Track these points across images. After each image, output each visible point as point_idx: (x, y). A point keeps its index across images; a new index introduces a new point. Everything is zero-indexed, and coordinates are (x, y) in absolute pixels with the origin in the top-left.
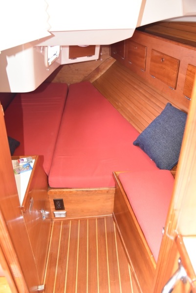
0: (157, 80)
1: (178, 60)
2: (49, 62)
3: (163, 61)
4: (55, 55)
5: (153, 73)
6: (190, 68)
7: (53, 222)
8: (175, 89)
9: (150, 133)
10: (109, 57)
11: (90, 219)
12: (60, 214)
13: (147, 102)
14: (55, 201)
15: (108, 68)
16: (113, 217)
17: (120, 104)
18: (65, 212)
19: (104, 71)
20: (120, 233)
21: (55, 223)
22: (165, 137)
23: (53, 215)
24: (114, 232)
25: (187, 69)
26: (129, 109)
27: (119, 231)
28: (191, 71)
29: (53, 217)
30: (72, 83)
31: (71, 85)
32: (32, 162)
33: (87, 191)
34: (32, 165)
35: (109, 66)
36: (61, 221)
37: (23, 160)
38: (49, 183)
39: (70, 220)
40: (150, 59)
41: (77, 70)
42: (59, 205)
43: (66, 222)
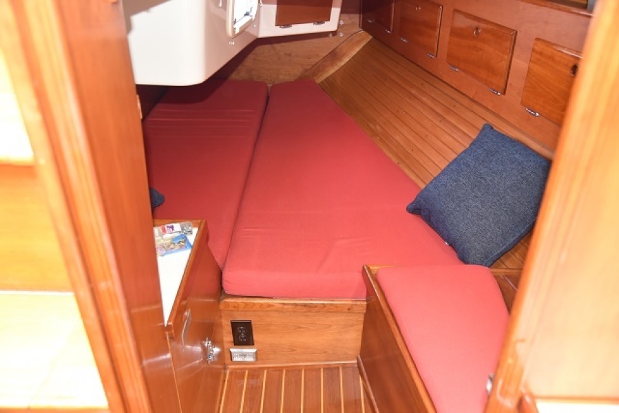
0: (463, 74)
1: (513, 30)
2: (235, 26)
3: (477, 33)
4: (247, 14)
5: (453, 60)
6: (540, 46)
7: (228, 372)
8: (504, 93)
9: (446, 186)
10: (357, 29)
11: (309, 369)
12: (244, 355)
13: (438, 123)
14: (235, 325)
15: (354, 53)
16: (359, 367)
17: (378, 127)
18: (254, 351)
19: (346, 60)
20: (374, 402)
21: (231, 373)
22: (479, 194)
23: (227, 356)
24: (360, 400)
25: (533, 50)
26: (397, 138)
27: (372, 397)
28: (541, 54)
29: (228, 361)
30: (276, 82)
31: (274, 86)
32: (191, 232)
33: (305, 305)
34: (192, 239)
35: (358, 49)
36: (245, 369)
37: (172, 227)
38: (225, 284)
39: (264, 368)
40: (448, 31)
41: (290, 55)
42: (243, 334)
43: (255, 374)
